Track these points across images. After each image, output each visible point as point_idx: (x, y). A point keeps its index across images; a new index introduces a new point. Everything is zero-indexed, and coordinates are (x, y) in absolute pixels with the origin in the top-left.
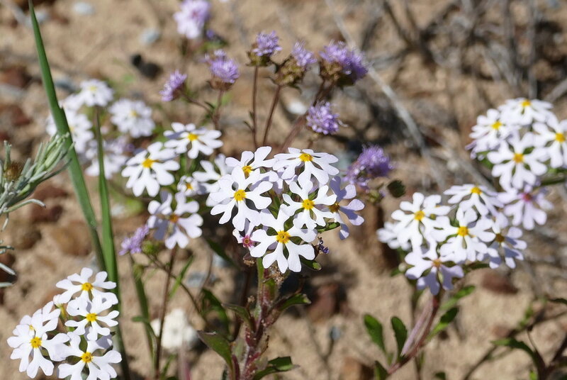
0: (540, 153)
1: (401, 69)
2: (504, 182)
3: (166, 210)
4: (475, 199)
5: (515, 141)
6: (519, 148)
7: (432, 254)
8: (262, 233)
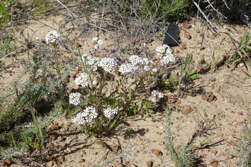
0: (137, 61)
1: (121, 54)
2: (133, 64)
3: (93, 67)
4: (129, 65)
5: (134, 59)
6: (135, 60)
7: (124, 71)
8: (105, 67)
